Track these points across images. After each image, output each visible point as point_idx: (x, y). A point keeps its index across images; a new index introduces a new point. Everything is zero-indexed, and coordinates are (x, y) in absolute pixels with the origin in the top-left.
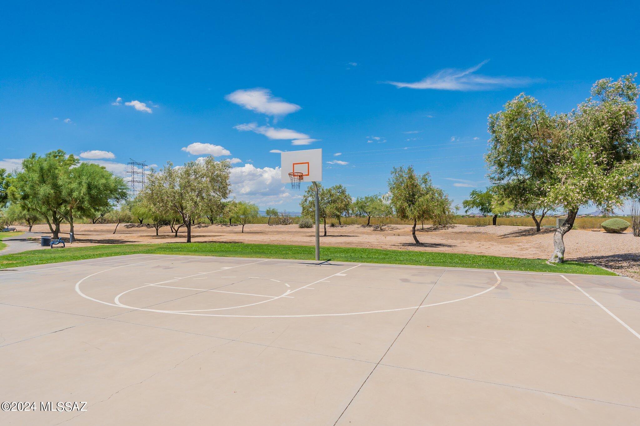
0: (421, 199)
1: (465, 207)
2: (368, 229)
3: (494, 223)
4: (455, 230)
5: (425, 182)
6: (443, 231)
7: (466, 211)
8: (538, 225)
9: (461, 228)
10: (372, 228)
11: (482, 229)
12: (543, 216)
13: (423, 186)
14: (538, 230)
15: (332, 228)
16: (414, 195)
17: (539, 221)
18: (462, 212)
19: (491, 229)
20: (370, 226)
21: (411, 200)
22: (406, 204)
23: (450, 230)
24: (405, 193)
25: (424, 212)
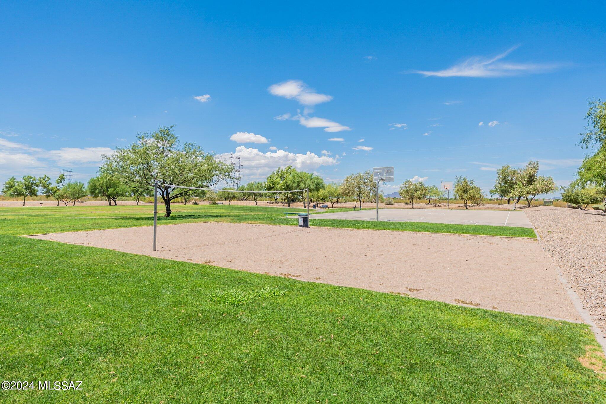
0: (471, 191)
1: (490, 194)
2: (429, 206)
3: (509, 203)
4: (484, 207)
5: (472, 183)
6: (477, 207)
7: (492, 196)
8: (529, 204)
9: (487, 205)
10: (432, 206)
11: (500, 206)
12: (532, 199)
13: (471, 185)
14: (529, 206)
15: (407, 205)
16: (466, 189)
17: (529, 202)
18: (489, 197)
19: (506, 206)
20: (431, 204)
21: (466, 191)
22: (463, 194)
23: (482, 206)
24: (463, 188)
25: (471, 197)
